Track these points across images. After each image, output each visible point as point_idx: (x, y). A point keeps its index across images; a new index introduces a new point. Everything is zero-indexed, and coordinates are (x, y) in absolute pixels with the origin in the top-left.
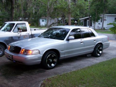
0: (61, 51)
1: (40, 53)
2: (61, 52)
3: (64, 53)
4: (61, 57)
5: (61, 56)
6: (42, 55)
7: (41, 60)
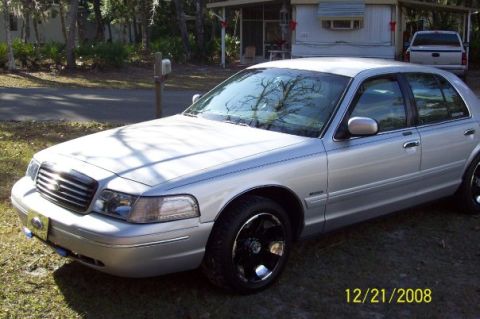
0: (311, 194)
1: (199, 214)
2: (307, 199)
3: (325, 208)
4: (308, 226)
5: (308, 223)
6: (212, 224)
7: (204, 250)
